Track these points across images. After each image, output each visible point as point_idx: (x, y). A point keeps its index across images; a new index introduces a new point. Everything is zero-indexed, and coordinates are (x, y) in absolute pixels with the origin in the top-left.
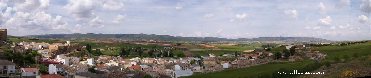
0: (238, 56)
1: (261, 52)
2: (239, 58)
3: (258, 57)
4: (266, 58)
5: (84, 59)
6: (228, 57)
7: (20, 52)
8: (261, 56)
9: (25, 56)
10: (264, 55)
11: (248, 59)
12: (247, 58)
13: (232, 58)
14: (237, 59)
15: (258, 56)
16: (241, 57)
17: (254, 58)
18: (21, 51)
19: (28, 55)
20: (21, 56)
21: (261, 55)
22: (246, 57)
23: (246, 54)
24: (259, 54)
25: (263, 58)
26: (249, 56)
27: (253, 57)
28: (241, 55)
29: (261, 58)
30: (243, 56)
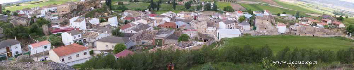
0: (300, 19)
1: (330, 21)
2: (300, 22)
3: (325, 26)
4: (335, 30)
5: (104, 19)
6: (287, 19)
7: (22, 24)
8: (329, 26)
9: (29, 28)
10: (333, 25)
11: (312, 26)
12: (310, 24)
13: (292, 21)
14: (298, 22)
15: (325, 24)
16: (303, 21)
17: (320, 26)
18: (24, 22)
19: (33, 26)
20: (24, 29)
21: (329, 24)
22: (309, 22)
23: (310, 19)
24: (327, 22)
25: (332, 28)
26: (314, 23)
27: (318, 25)
28: (304, 19)
29: (328, 28)
30: (306, 21)
